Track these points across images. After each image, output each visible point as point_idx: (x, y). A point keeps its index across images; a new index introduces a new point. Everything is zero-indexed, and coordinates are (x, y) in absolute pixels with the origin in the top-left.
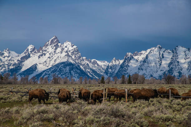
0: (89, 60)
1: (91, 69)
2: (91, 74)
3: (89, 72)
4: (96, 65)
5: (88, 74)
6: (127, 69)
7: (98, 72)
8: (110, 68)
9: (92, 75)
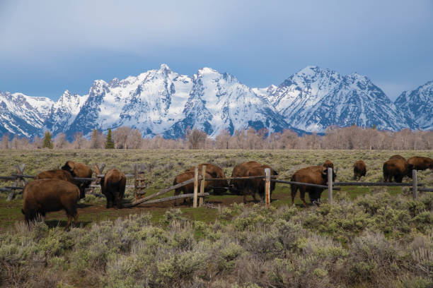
0: (6, 95)
1: (12, 115)
2: (11, 126)
3: (7, 122)
4: (24, 106)
5: (6, 126)
6: (95, 116)
7: (28, 122)
8: (58, 114)
9: (15, 129)
